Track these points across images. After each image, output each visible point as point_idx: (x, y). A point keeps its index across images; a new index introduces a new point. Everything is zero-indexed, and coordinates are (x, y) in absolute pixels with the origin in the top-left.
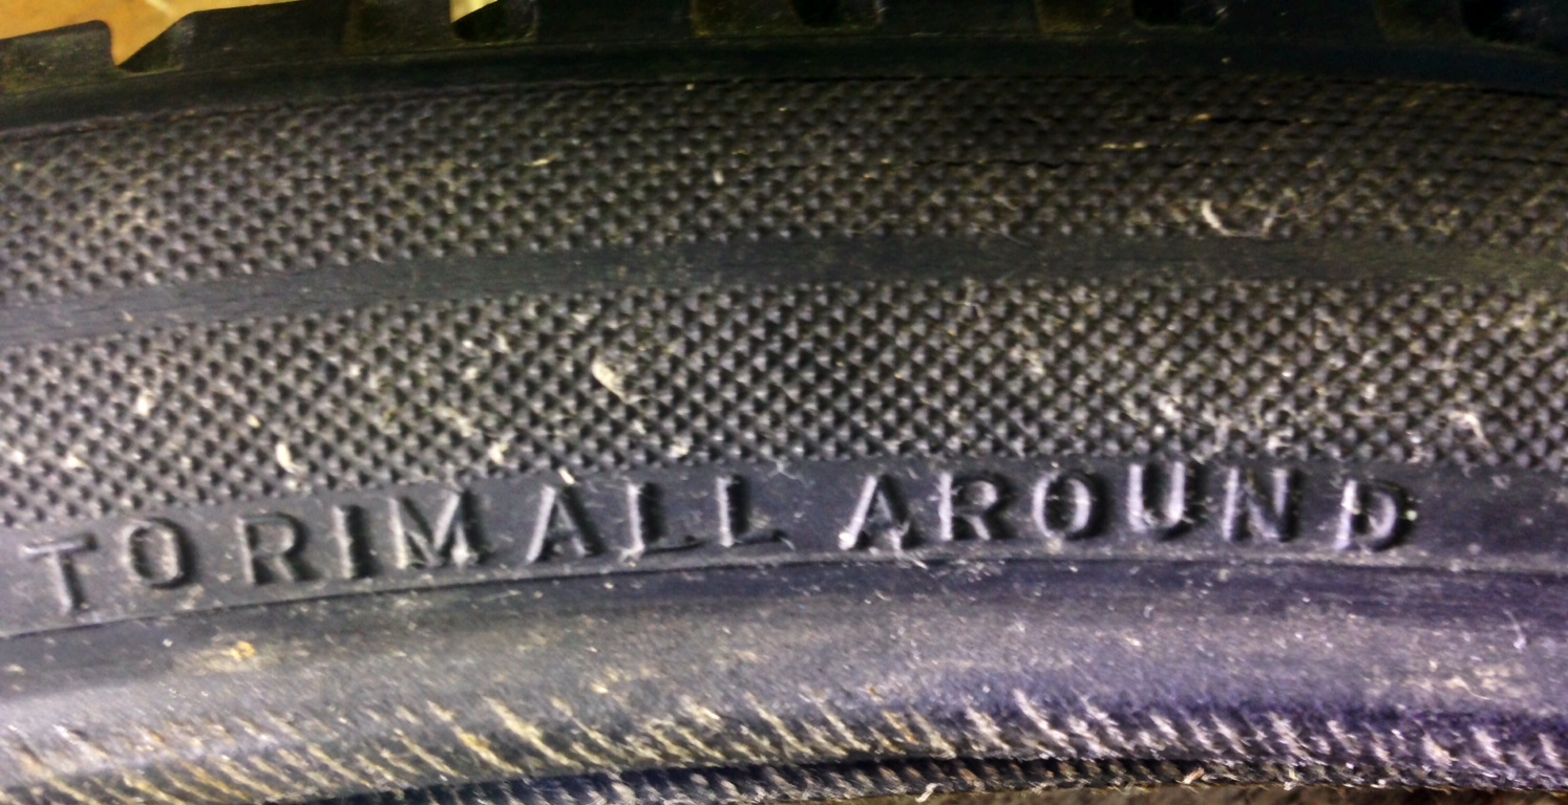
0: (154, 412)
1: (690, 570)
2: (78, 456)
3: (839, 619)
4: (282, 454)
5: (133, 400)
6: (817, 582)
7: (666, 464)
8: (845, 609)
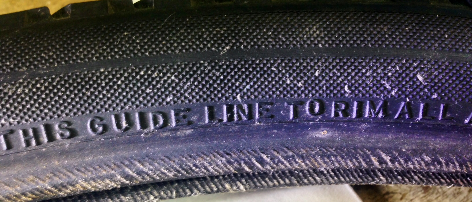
0: (319, 75)
1: (430, 125)
2: (302, 83)
3: (459, 140)
4: (346, 88)
5: (315, 72)
6: (457, 130)
7: (430, 99)
8: (461, 137)
